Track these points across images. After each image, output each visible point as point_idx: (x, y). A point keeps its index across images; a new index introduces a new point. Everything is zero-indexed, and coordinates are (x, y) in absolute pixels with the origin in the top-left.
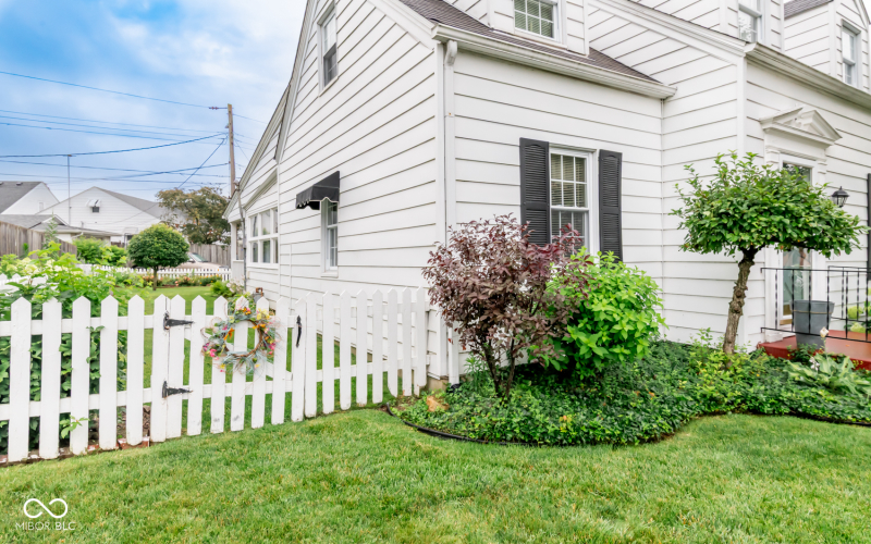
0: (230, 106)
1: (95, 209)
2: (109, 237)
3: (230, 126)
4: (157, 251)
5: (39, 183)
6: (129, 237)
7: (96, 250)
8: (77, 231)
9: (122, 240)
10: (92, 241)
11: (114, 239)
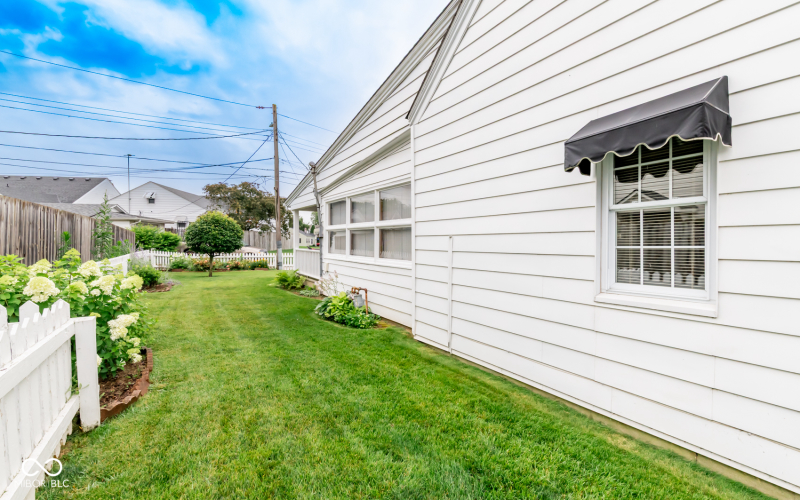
0: (274, 106)
1: (151, 201)
2: (163, 224)
3: (274, 125)
4: (215, 238)
5: (104, 179)
6: (181, 224)
7: (153, 235)
8: (136, 218)
9: (175, 226)
10: (149, 228)
11: (168, 226)
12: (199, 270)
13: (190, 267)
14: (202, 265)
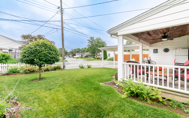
2: (2, 50)
9: (7, 51)
11: (3, 51)
12: (26, 73)
13: (21, 71)
14: (29, 70)
